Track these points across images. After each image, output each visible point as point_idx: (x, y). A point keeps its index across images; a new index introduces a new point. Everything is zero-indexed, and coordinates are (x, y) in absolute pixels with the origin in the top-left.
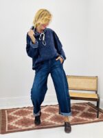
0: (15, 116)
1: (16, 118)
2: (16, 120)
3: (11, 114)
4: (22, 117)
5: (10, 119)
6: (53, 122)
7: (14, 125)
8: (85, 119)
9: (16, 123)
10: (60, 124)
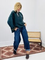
0: (5, 50)
1: (5, 52)
2: (5, 53)
3: (3, 50)
4: (8, 51)
5: (3, 52)
6: (22, 53)
7: (4, 55)
8: (35, 51)
9: (5, 54)
10: (25, 54)
